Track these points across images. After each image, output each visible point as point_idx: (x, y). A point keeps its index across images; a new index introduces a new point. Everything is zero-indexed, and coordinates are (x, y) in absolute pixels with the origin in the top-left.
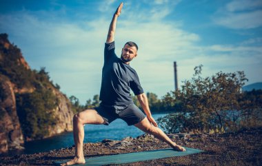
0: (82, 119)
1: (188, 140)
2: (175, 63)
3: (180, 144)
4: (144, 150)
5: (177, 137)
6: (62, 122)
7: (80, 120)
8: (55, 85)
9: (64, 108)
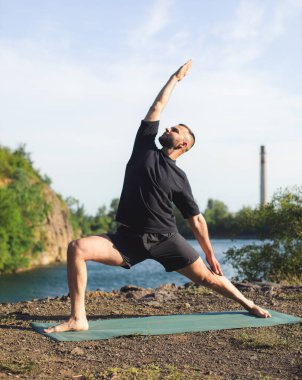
0: (84, 250)
1: (276, 297)
2: (262, 148)
3: (261, 304)
4: (196, 312)
5: (257, 290)
6: (52, 245)
7: (79, 252)
8: (44, 178)
9: (57, 219)
